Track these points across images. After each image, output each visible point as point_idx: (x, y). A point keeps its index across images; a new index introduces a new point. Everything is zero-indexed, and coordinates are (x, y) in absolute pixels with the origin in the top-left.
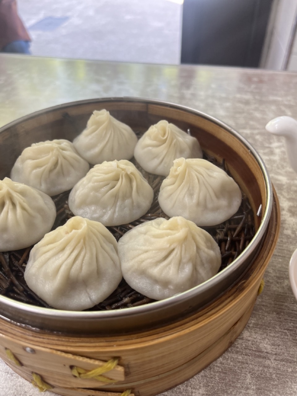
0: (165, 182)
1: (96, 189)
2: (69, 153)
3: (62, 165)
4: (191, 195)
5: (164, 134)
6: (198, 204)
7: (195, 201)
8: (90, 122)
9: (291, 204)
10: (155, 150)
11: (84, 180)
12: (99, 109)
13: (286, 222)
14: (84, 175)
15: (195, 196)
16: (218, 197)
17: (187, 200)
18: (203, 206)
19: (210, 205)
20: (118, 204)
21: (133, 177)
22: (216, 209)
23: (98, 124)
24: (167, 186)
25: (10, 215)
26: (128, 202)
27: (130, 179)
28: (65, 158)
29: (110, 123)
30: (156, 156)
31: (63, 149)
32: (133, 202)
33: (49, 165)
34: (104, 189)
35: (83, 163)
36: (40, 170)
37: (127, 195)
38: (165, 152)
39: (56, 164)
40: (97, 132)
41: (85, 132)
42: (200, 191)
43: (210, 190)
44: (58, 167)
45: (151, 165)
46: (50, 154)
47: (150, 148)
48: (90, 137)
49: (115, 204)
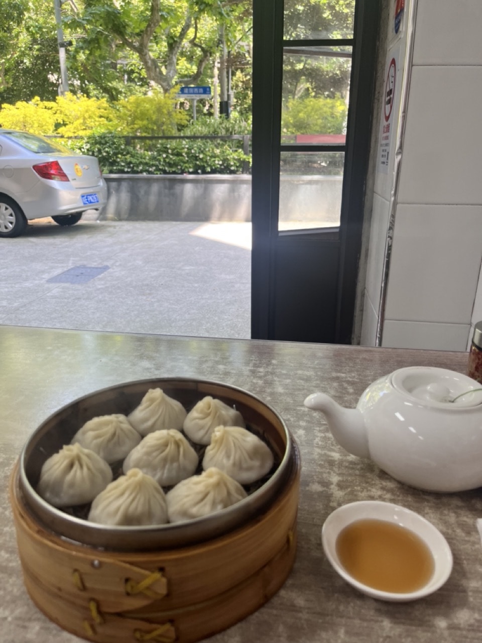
0: (209, 448)
1: (148, 454)
2: (126, 426)
3: (119, 436)
4: (228, 457)
5: (209, 408)
6: (234, 464)
7: (231, 461)
8: (145, 399)
9: (340, 478)
10: (201, 422)
11: (139, 447)
12: (154, 388)
13: (334, 495)
14: (138, 443)
15: (232, 458)
16: (251, 458)
17: (225, 461)
18: (239, 466)
19: (244, 465)
20: (167, 467)
21: (181, 444)
22: (249, 469)
23: (152, 400)
24: (210, 452)
25: (79, 473)
26: (175, 465)
27: (178, 444)
28: (122, 430)
29: (163, 400)
30: (202, 428)
31: (121, 422)
32: (179, 465)
33: (108, 436)
34: (155, 454)
35: (137, 435)
36: (99, 440)
37: (175, 459)
38: (209, 424)
39: (114, 434)
40: (151, 408)
41: (140, 408)
42: (235, 453)
43: (245, 453)
44: (116, 439)
45: (198, 436)
46: (110, 426)
47: (197, 420)
48: (144, 412)
49: (164, 467)
